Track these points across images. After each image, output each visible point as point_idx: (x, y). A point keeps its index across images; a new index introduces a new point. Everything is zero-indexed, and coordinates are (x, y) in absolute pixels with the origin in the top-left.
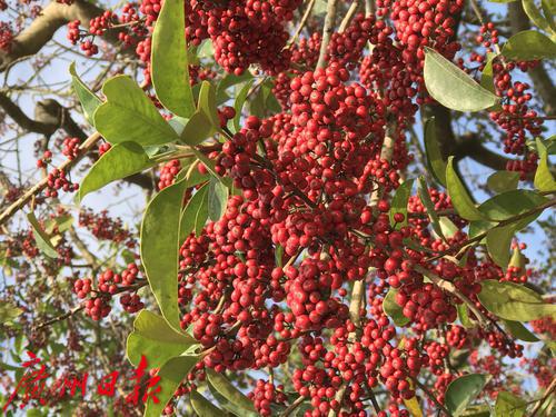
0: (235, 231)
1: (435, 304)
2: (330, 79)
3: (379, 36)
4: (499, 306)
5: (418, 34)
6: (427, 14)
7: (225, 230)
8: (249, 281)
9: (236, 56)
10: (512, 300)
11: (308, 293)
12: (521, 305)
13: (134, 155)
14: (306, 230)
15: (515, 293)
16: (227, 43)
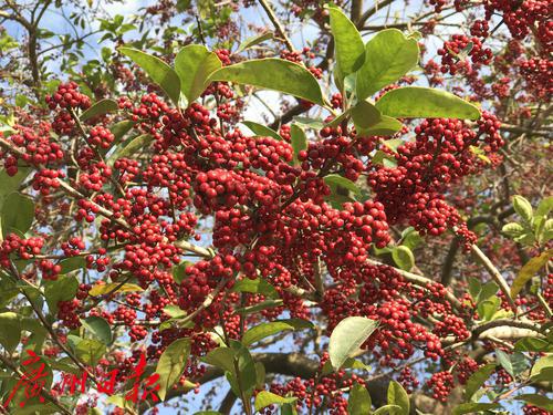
0: (267, 150)
1: (197, 288)
2: (380, 232)
3: (386, 291)
4: (170, 355)
5: (390, 315)
6: (403, 325)
7: (268, 144)
8: (230, 152)
9: (384, 183)
10: (173, 365)
11: (224, 184)
12: (168, 372)
13: (353, 63)
14: (268, 196)
15: (178, 368)
16: (396, 177)
